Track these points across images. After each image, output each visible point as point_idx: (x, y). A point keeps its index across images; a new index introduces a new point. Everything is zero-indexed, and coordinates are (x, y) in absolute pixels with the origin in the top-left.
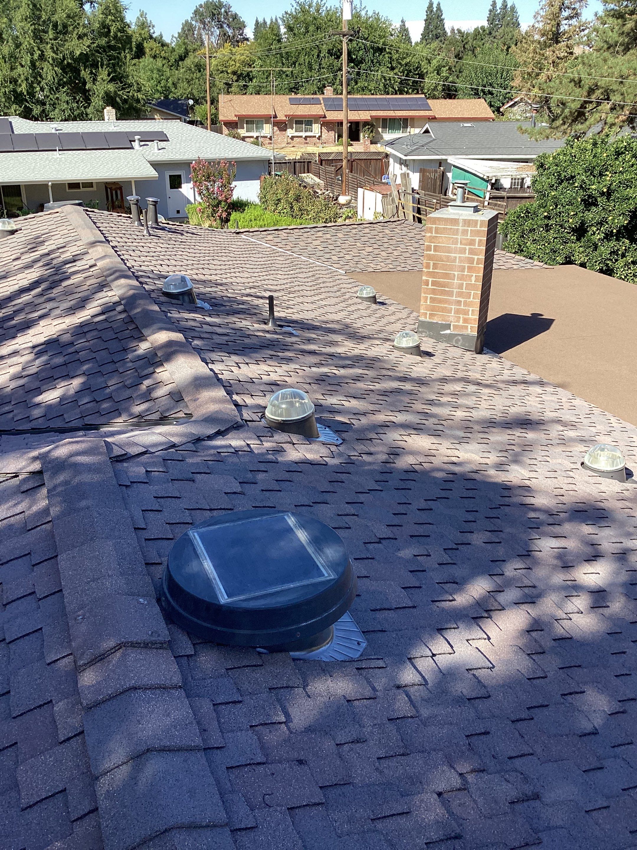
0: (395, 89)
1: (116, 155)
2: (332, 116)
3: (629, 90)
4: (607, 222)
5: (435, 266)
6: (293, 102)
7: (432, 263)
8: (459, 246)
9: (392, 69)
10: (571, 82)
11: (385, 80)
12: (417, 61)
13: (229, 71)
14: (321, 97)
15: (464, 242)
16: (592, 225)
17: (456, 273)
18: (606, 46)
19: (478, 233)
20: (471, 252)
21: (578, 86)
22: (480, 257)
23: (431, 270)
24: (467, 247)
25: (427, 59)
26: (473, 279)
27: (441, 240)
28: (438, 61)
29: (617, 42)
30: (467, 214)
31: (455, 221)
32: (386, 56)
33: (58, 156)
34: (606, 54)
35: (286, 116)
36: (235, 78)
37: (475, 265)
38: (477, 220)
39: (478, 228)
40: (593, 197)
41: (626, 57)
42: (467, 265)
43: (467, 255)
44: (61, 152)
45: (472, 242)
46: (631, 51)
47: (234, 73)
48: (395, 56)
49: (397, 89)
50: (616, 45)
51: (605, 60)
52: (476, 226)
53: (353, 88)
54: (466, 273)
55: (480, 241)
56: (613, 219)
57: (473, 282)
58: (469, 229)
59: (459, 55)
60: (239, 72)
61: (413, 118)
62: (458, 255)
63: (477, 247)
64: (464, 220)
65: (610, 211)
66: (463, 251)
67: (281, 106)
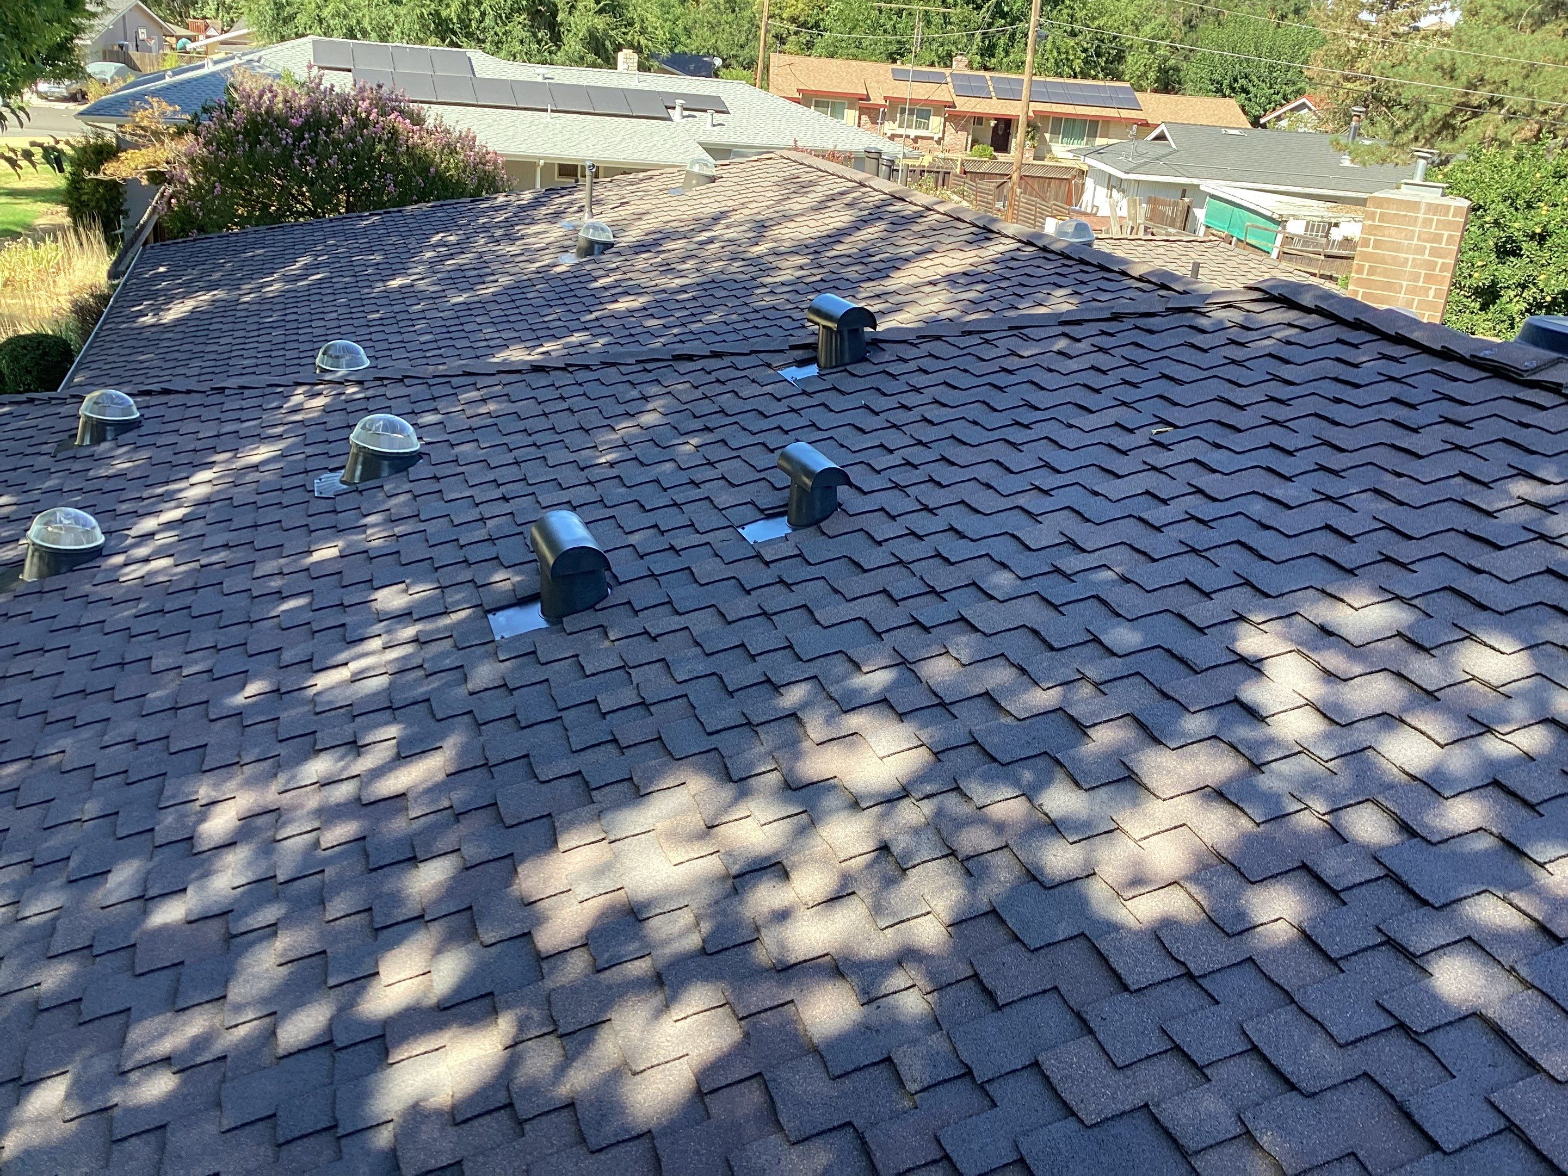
0: (1074, 70)
1: (644, 127)
2: (965, 105)
3: (1544, 90)
4: (1534, 284)
5: (1372, 271)
6: (899, 76)
7: (1367, 265)
8: (1415, 242)
9: (1073, 34)
10: (1435, 70)
11: (1059, 53)
12: (1116, 25)
13: (785, 16)
14: (947, 71)
15: (1423, 236)
16: (1508, 287)
17: (1405, 283)
18: (1501, 15)
19: (1448, 225)
20: (1434, 252)
21: (1447, 77)
22: (1447, 261)
23: (1364, 276)
24: (1428, 245)
25: (1133, 23)
26: (1431, 293)
27: (1386, 233)
28: (1153, 29)
29: (1522, 10)
30: (1432, 196)
31: (1414, 205)
32: (1065, 11)
33: (549, 119)
34: (1502, 29)
35: (886, 98)
36: (793, 28)
37: (1437, 272)
38: (1450, 206)
39: (1450, 218)
40: (1514, 241)
41: (1539, 35)
42: (1423, 272)
43: (1426, 257)
44: (554, 115)
45: (1437, 238)
46: (1548, 26)
47: (793, 20)
48: (1080, 14)
49: (1078, 70)
50: (1520, 16)
51: (1500, 39)
52: (1446, 214)
53: (1001, 63)
54: (1420, 284)
55: (1450, 237)
56: (1548, 279)
57: (1431, 298)
58: (1435, 218)
59: (1191, 21)
60: (802, 19)
61: (1107, 121)
62: (1411, 257)
63: (1443, 245)
64: (1429, 205)
65: (1543, 265)
66: (1421, 250)
67: (878, 82)
